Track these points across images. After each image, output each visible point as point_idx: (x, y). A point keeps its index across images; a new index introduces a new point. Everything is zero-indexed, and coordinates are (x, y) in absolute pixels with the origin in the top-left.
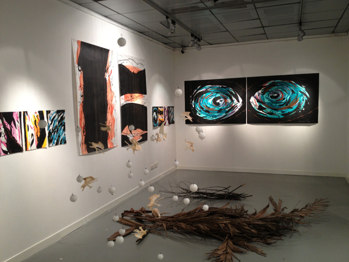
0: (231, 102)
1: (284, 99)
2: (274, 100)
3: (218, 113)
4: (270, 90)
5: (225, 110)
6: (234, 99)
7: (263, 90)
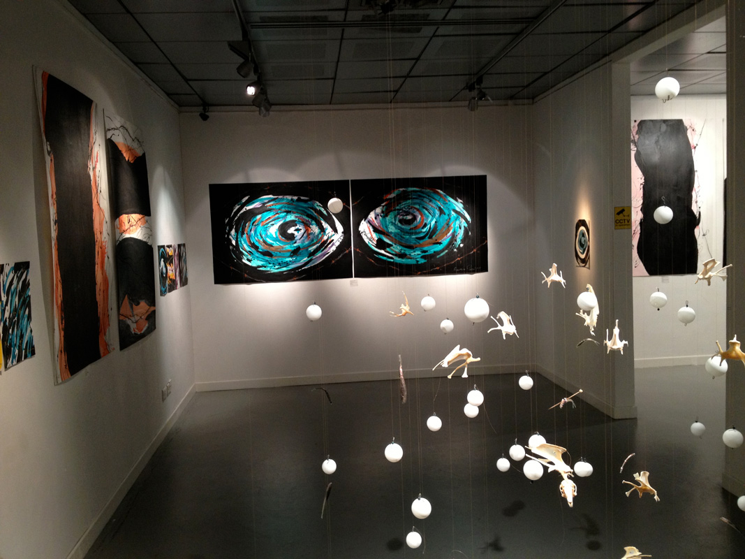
0: (320, 233)
1: (425, 225)
2: (407, 227)
3: (291, 256)
4: (398, 208)
5: (307, 249)
6: (325, 225)
7: (383, 206)
